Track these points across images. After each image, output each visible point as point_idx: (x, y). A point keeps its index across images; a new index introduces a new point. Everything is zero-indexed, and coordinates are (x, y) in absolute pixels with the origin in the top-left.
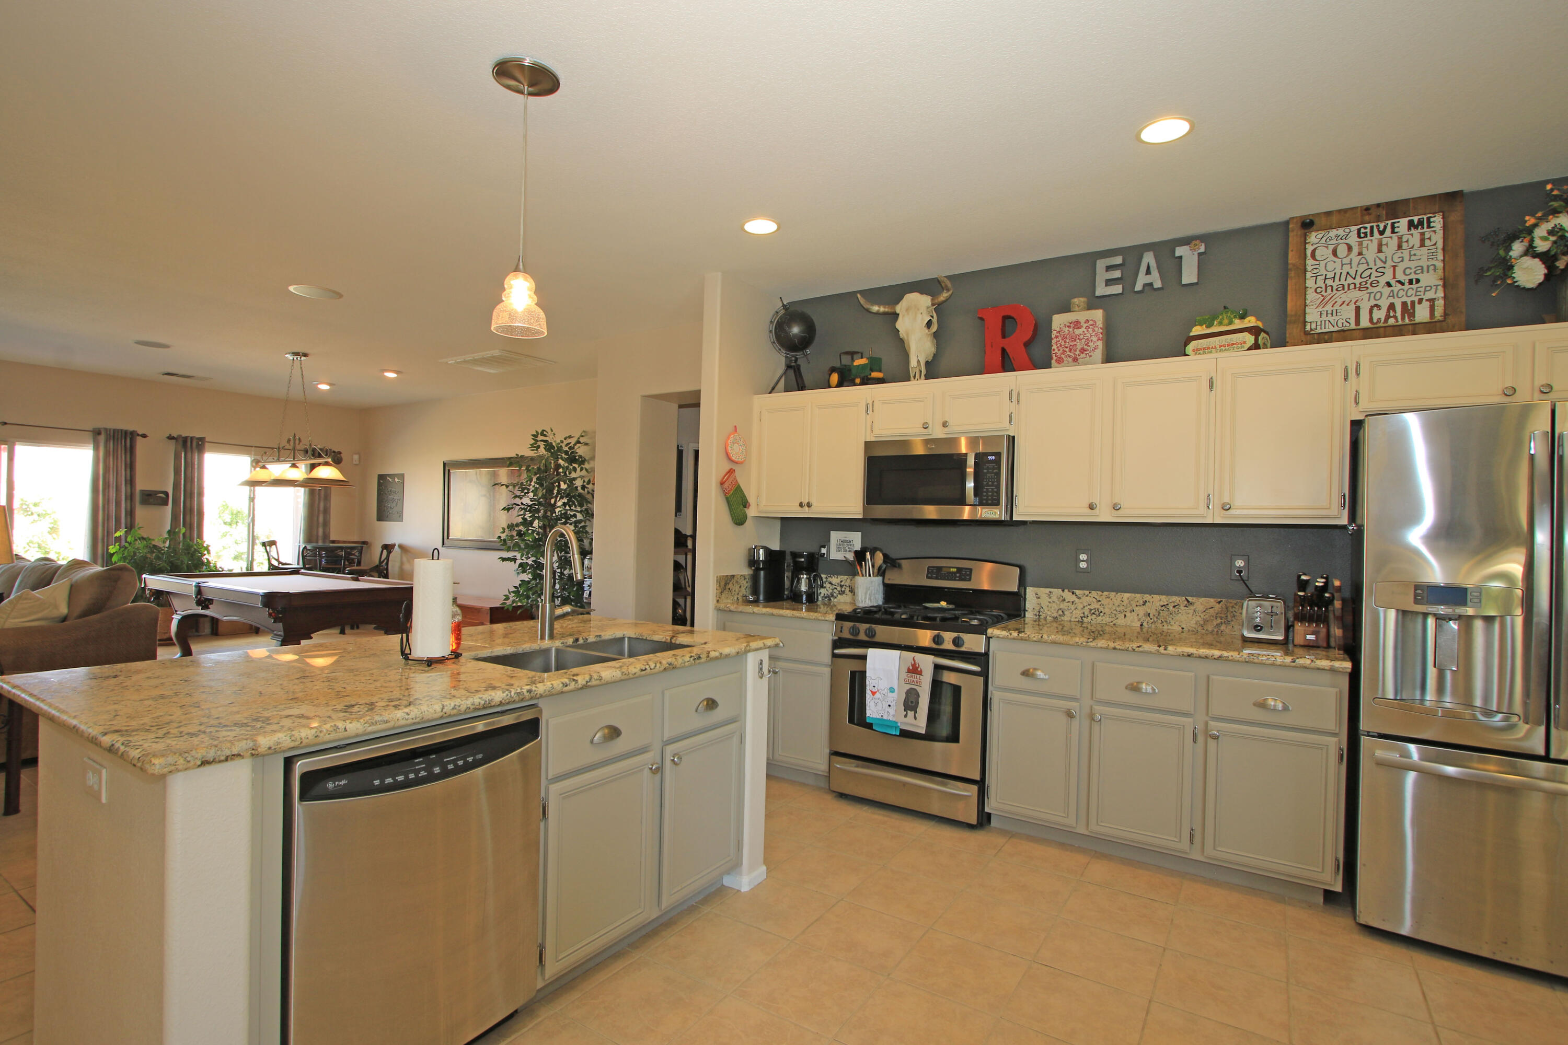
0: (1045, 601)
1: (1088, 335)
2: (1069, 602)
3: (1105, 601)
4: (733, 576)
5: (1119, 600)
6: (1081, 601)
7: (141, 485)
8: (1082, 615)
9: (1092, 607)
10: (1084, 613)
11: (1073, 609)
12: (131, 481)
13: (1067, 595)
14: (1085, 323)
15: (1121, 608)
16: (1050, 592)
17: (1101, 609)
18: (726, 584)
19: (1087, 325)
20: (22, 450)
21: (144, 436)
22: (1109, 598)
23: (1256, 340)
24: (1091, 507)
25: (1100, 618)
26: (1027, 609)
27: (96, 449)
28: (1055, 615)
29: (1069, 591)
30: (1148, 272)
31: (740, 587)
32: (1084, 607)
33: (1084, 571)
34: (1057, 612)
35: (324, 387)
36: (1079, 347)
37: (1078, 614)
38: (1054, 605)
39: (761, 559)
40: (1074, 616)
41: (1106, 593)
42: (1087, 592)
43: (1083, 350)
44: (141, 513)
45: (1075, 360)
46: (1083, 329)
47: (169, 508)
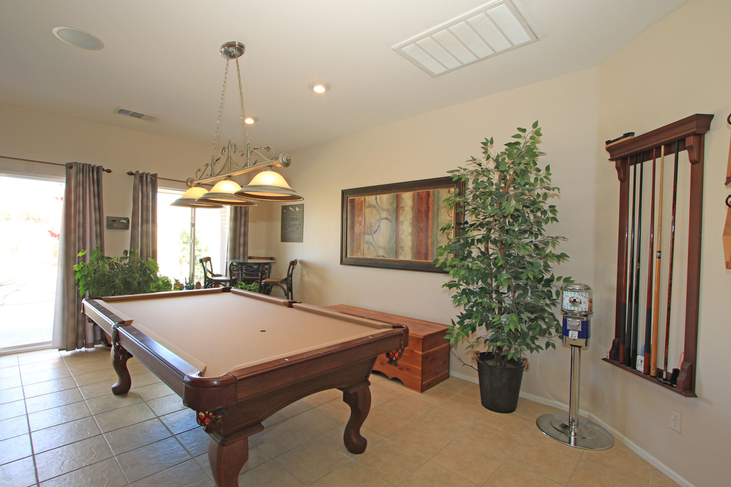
7: (107, 213)
12: (98, 208)
21: (109, 171)
27: (68, 181)
35: (250, 121)
44: (108, 236)
47: (129, 232)
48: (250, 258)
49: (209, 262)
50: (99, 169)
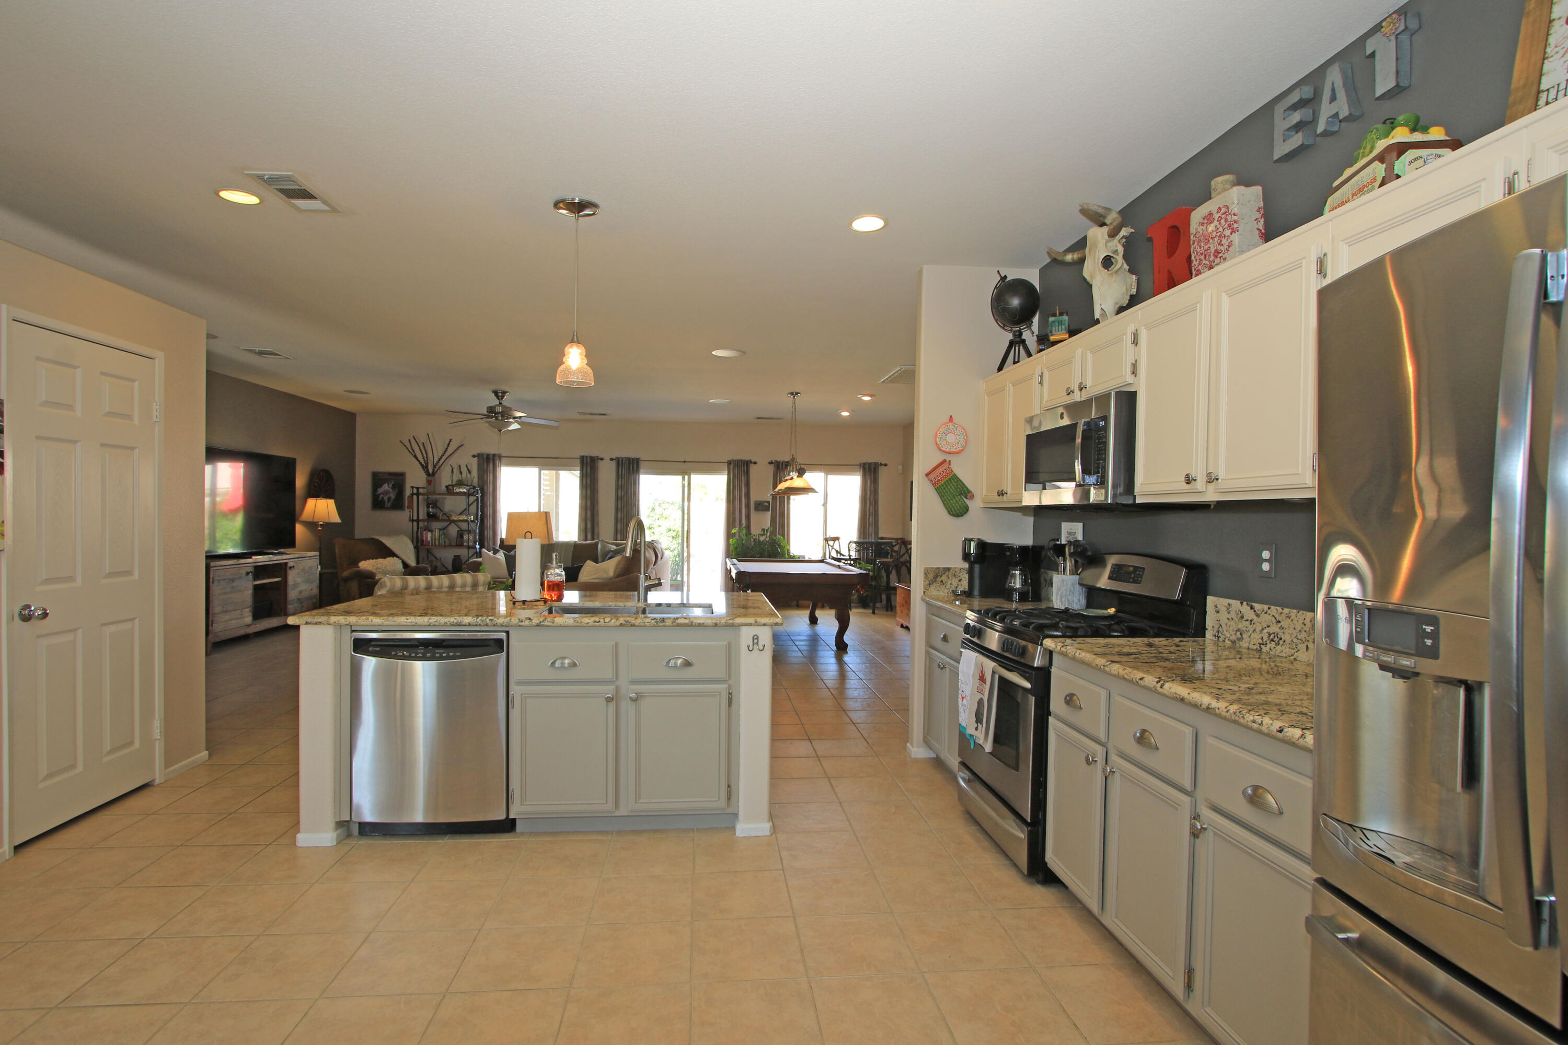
0: (1224, 616)
1: (1221, 229)
2: (1247, 620)
3: (1285, 623)
4: (949, 569)
5: (1301, 621)
6: (1259, 620)
7: (754, 498)
8: (1260, 641)
9: (1271, 630)
10: (1262, 639)
11: (1251, 630)
12: (748, 495)
13: (1245, 609)
14: (1218, 212)
15: (1303, 635)
16: (1229, 605)
17: (1281, 635)
18: (936, 577)
19: (1219, 215)
20: (696, 478)
22: (1289, 617)
23: (1390, 169)
24: (1189, 480)
25: (1279, 648)
26: (1207, 627)
27: (729, 475)
28: (1233, 638)
29: (1247, 604)
30: (1333, 98)
31: (960, 581)
32: (1263, 629)
33: (1265, 576)
34: (1236, 634)
35: (845, 414)
36: (1213, 250)
37: (1256, 638)
38: (1232, 623)
39: (972, 552)
40: (1252, 643)
41: (1286, 610)
42: (1266, 607)
43: (1217, 252)
44: (754, 516)
45: (1211, 268)
46: (1216, 223)
47: (770, 513)
48: (882, 538)
49: (837, 542)
50: (747, 463)
